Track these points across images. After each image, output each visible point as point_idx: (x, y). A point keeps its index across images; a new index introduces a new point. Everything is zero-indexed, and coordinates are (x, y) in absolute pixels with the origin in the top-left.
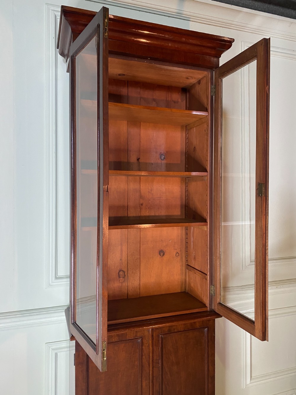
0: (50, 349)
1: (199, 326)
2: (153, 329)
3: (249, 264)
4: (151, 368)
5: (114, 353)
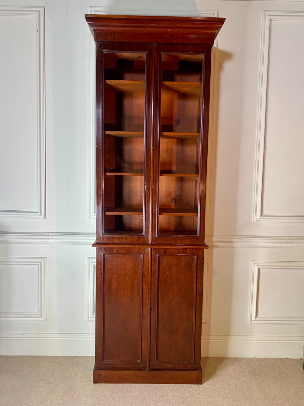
0: (90, 262)
1: (189, 252)
2: (152, 248)
3: (259, 218)
4: (150, 277)
5: (123, 261)
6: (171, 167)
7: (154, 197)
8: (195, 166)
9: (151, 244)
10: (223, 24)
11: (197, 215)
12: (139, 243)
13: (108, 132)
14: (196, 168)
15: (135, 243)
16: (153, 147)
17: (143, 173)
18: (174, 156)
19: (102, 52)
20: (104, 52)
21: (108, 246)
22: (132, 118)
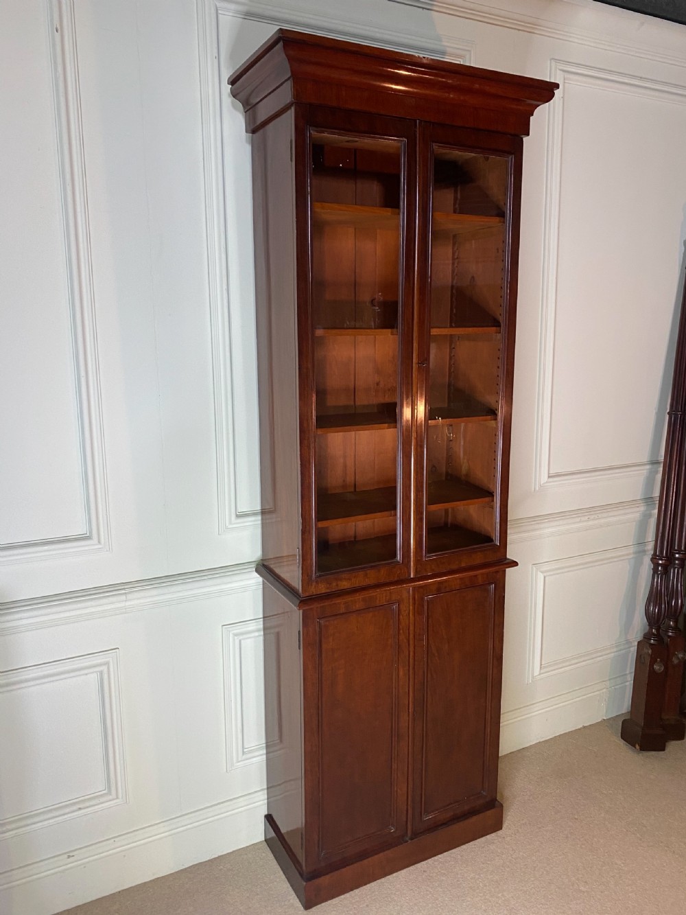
0: (231, 635)
1: (481, 580)
2: (414, 588)
3: (545, 481)
4: (412, 649)
5: (357, 627)
9: (416, 579)
15: (382, 582)
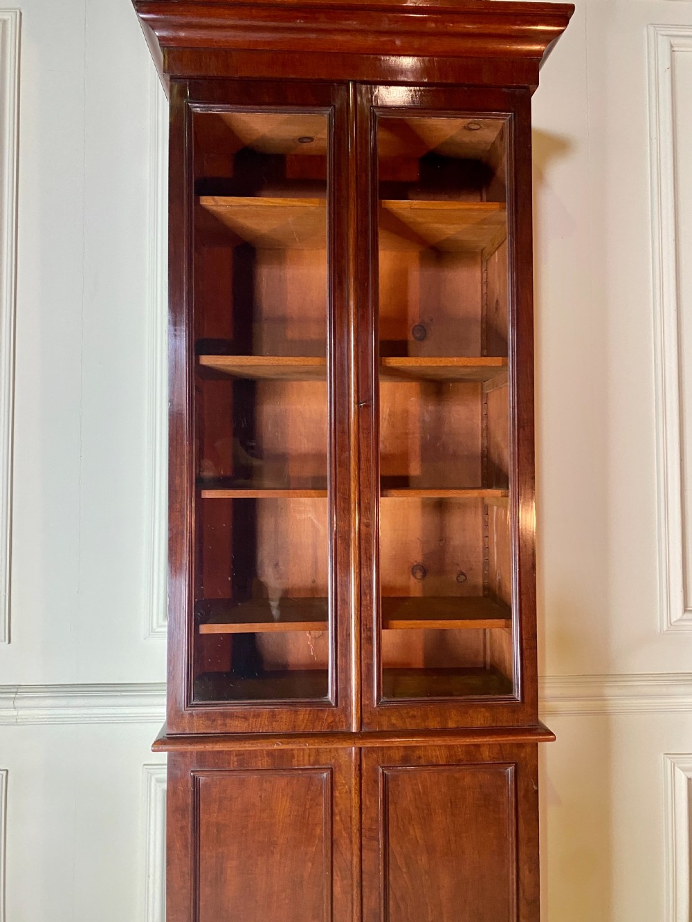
0: (153, 779)
1: (489, 756)
2: (361, 748)
3: (679, 618)
4: (356, 850)
5: (261, 797)
6: (407, 466)
7: (364, 570)
8: (480, 464)
9: (361, 735)
10: (566, 24)
11: (509, 626)
12: (315, 731)
13: (206, 360)
14: (482, 468)
15: (301, 730)
16: (358, 403)
17: (326, 489)
18: (414, 433)
19: (189, 109)
20: (194, 109)
21: (209, 747)
22: (283, 320)
